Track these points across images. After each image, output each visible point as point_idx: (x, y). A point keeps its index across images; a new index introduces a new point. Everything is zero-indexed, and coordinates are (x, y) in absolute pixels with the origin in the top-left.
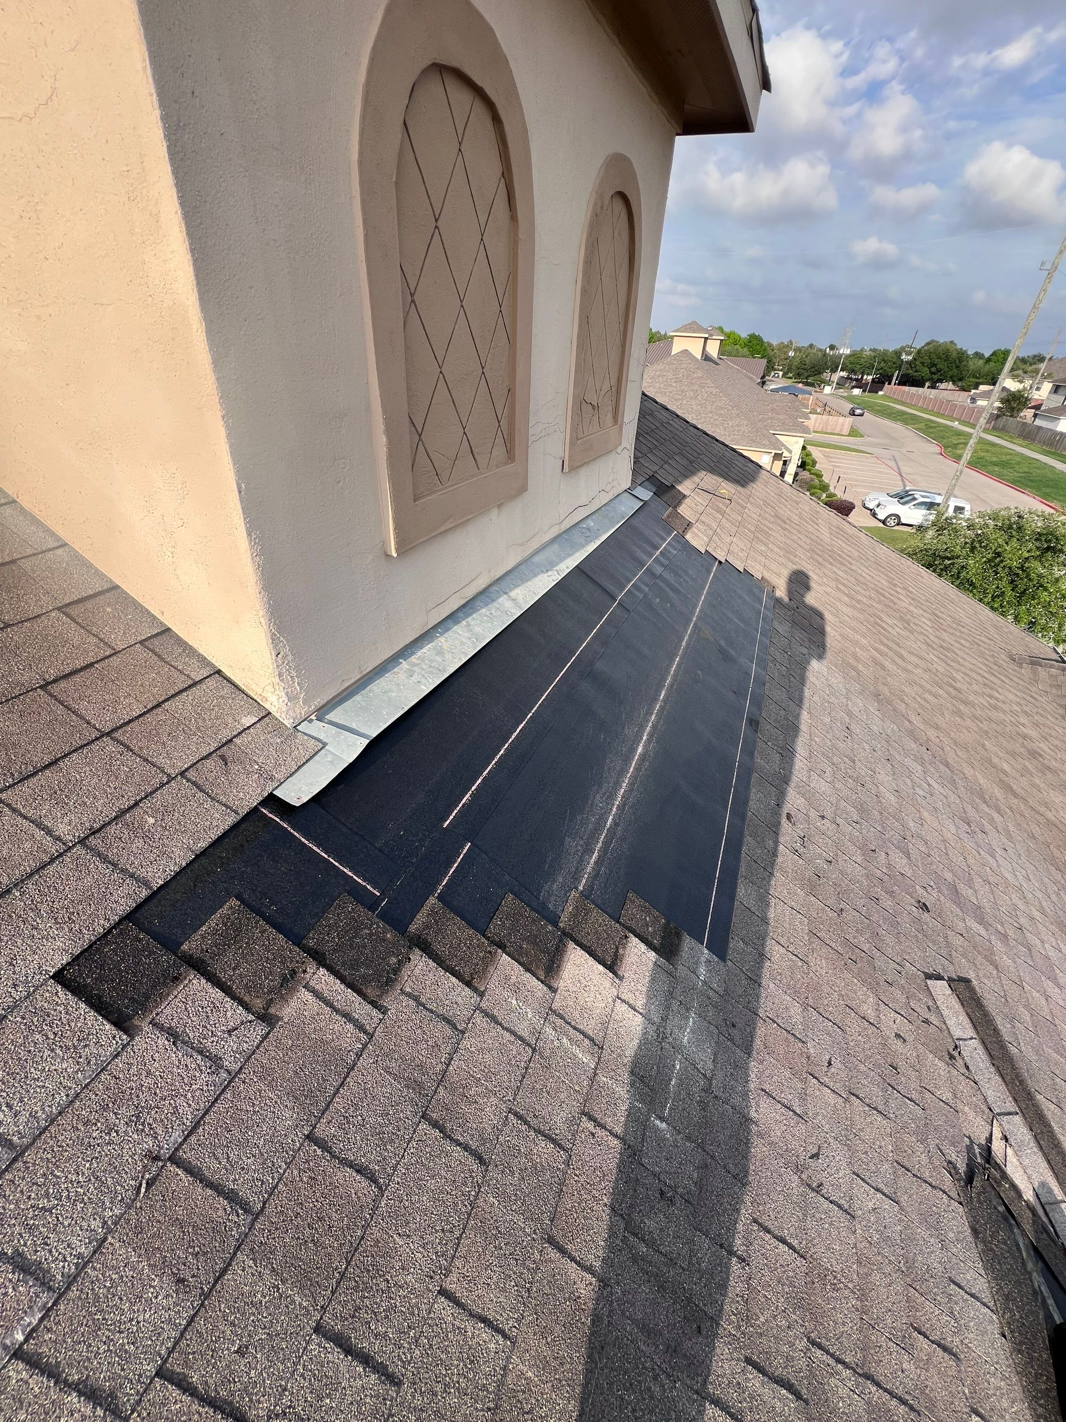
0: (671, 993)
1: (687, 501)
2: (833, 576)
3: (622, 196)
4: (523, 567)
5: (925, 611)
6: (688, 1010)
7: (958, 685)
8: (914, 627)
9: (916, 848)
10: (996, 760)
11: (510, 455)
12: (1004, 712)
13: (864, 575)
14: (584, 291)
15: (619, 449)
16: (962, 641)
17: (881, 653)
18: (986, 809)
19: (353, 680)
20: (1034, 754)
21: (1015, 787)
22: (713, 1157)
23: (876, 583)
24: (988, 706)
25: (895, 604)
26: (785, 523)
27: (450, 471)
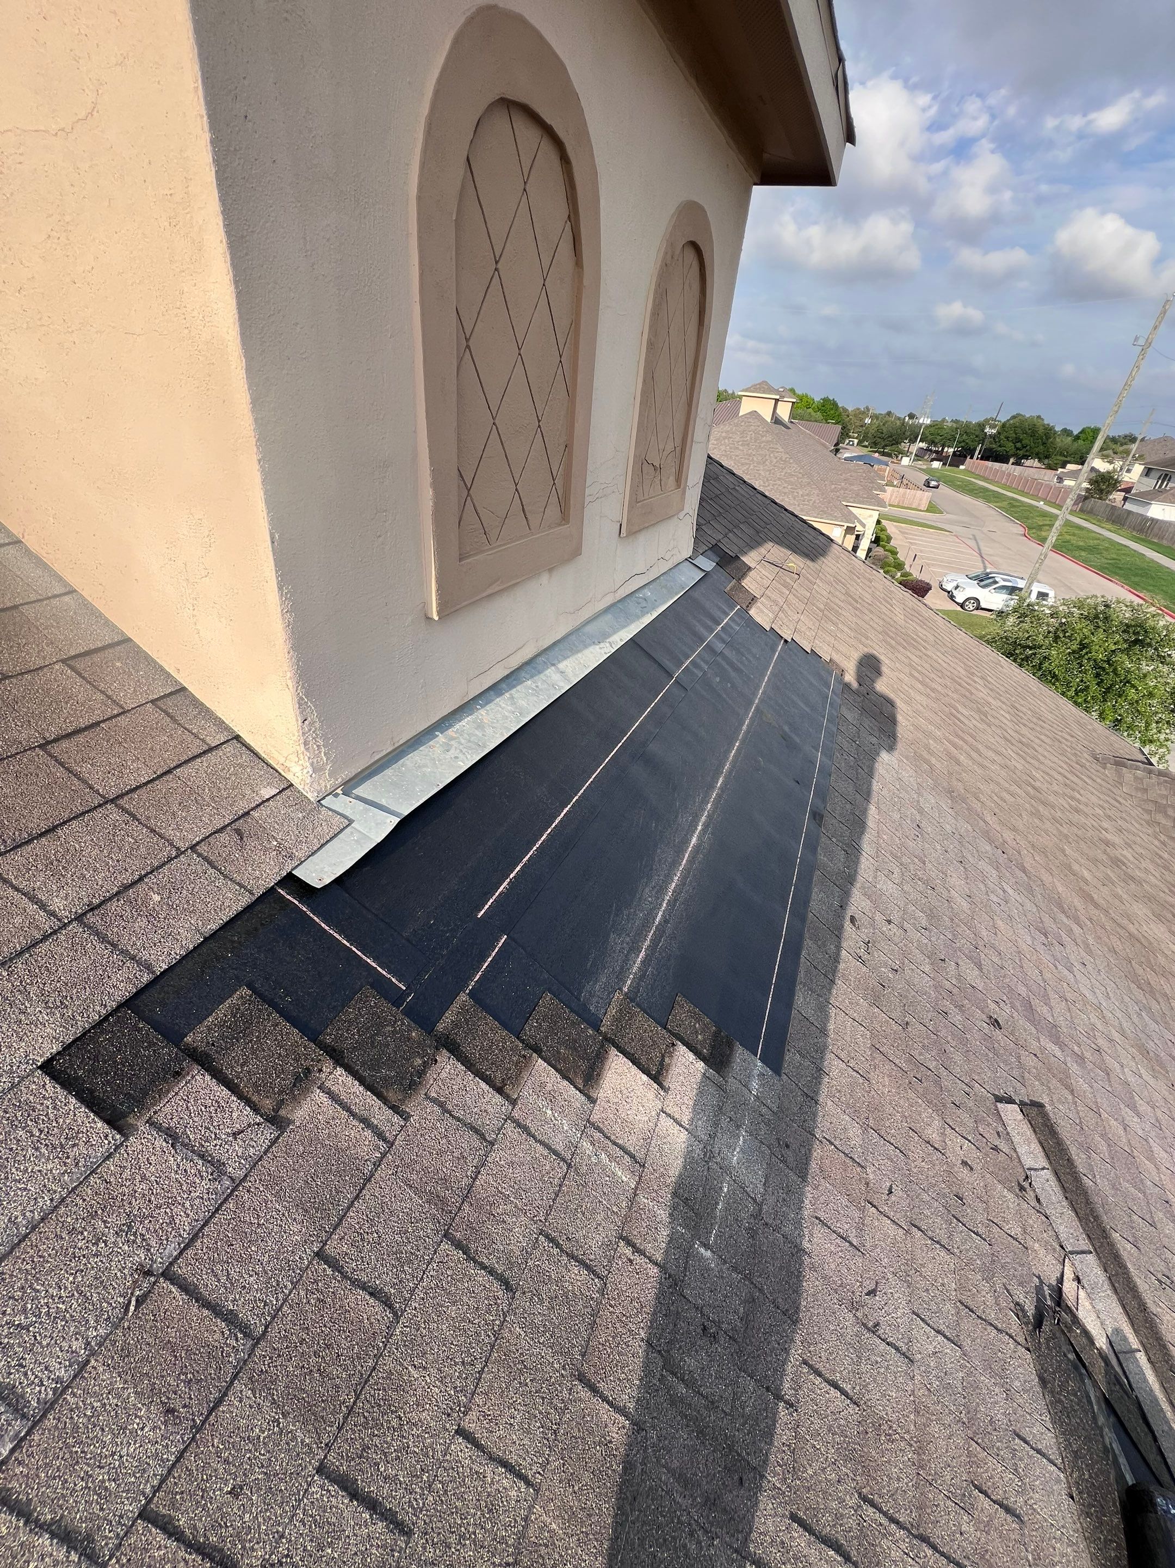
0: (720, 1109)
1: (752, 573)
2: (906, 661)
3: (694, 246)
4: (573, 638)
5: (1003, 703)
6: (738, 1127)
7: (1038, 784)
8: (992, 720)
9: (989, 959)
10: (1076, 867)
11: (565, 516)
12: (1086, 815)
13: (940, 661)
14: (651, 345)
15: (681, 515)
16: (1043, 737)
17: (955, 746)
18: (1065, 920)
19: (384, 753)
20: (1117, 862)
21: (1095, 896)
22: (761, 1290)
23: (952, 670)
24: (1069, 808)
25: (972, 693)
26: (857, 602)
27: (499, 530)
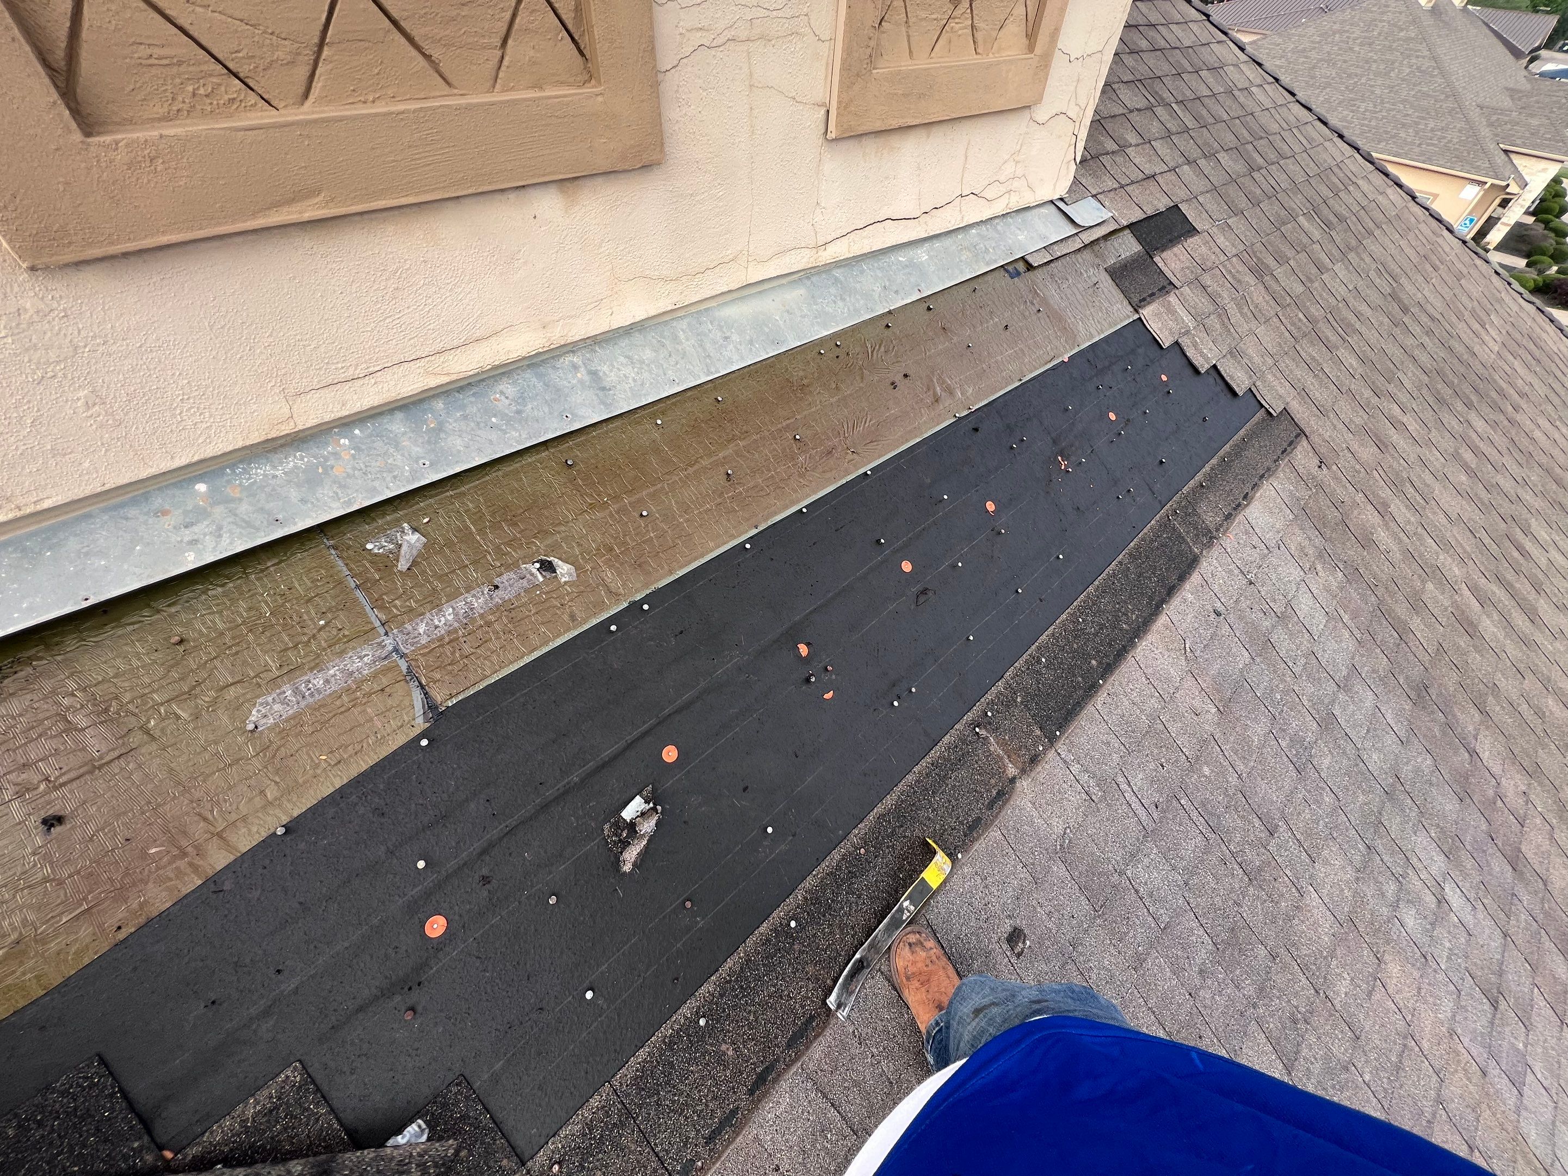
11: (592, 66)
27: (304, 71)
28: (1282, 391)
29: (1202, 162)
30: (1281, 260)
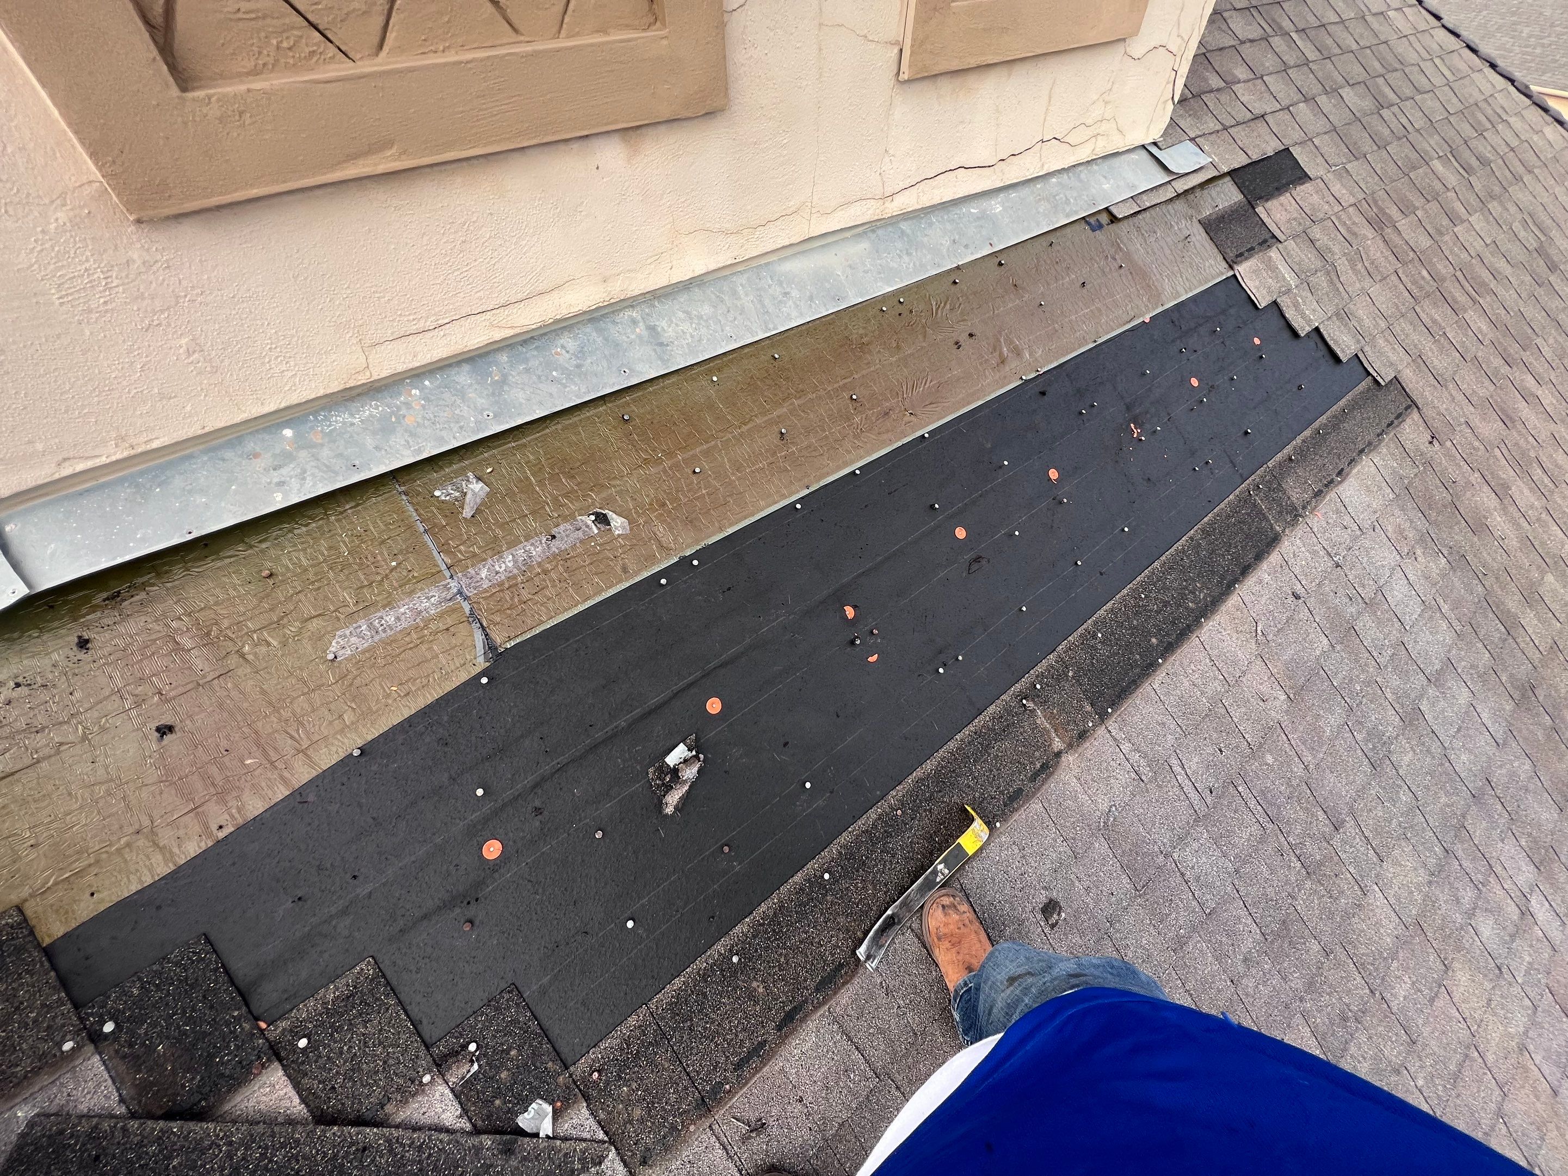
11: (653, 5)
15: (1137, 49)
27: (380, 20)
28: (1394, 358)
29: (1322, 100)
30: (1407, 210)
